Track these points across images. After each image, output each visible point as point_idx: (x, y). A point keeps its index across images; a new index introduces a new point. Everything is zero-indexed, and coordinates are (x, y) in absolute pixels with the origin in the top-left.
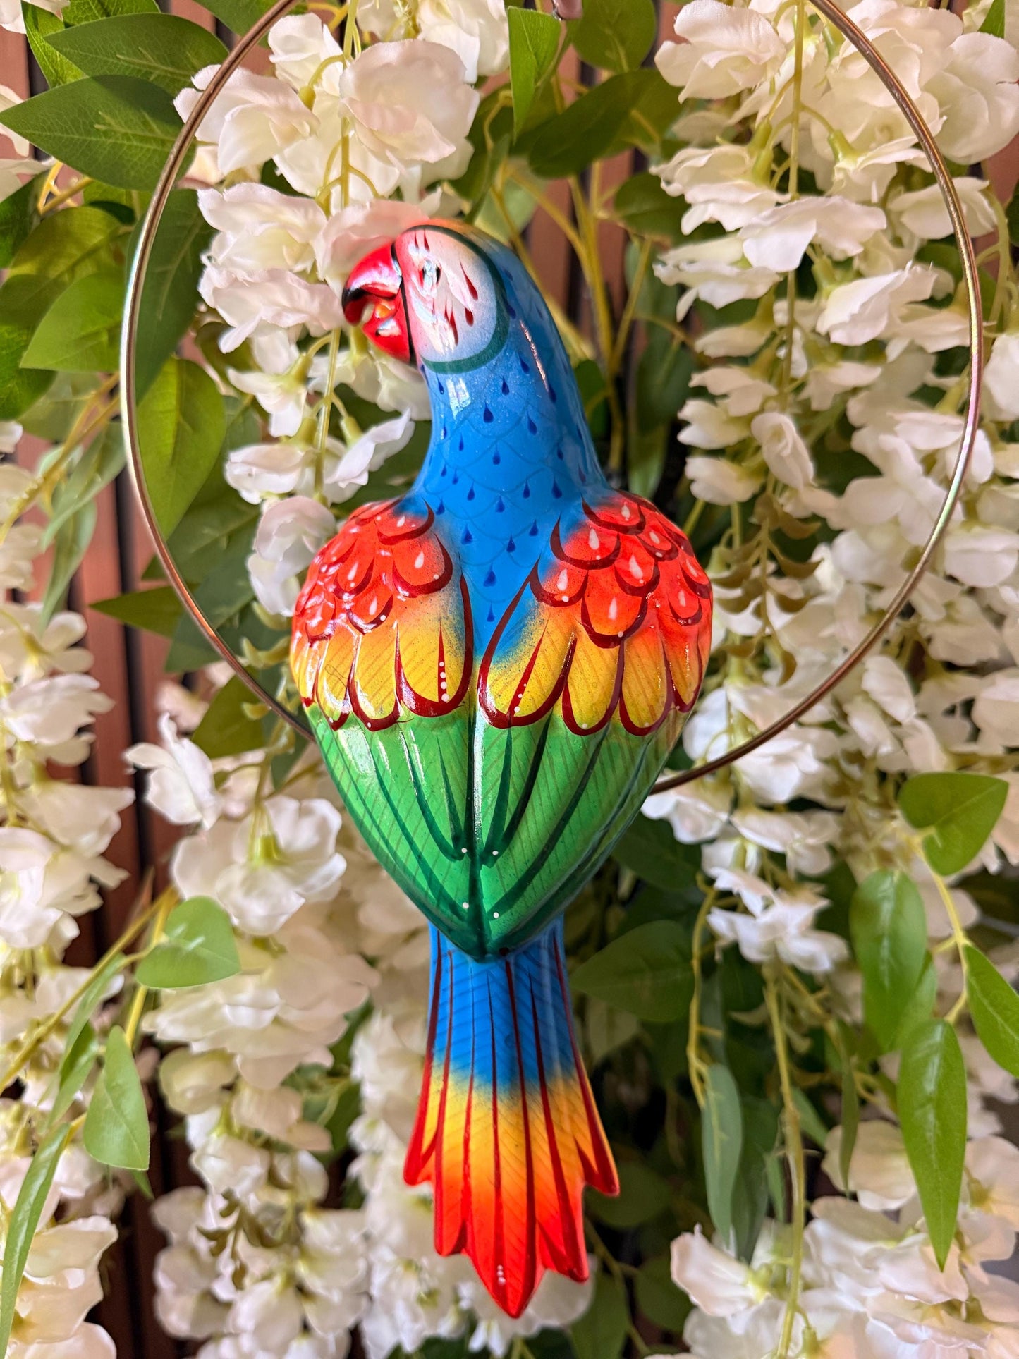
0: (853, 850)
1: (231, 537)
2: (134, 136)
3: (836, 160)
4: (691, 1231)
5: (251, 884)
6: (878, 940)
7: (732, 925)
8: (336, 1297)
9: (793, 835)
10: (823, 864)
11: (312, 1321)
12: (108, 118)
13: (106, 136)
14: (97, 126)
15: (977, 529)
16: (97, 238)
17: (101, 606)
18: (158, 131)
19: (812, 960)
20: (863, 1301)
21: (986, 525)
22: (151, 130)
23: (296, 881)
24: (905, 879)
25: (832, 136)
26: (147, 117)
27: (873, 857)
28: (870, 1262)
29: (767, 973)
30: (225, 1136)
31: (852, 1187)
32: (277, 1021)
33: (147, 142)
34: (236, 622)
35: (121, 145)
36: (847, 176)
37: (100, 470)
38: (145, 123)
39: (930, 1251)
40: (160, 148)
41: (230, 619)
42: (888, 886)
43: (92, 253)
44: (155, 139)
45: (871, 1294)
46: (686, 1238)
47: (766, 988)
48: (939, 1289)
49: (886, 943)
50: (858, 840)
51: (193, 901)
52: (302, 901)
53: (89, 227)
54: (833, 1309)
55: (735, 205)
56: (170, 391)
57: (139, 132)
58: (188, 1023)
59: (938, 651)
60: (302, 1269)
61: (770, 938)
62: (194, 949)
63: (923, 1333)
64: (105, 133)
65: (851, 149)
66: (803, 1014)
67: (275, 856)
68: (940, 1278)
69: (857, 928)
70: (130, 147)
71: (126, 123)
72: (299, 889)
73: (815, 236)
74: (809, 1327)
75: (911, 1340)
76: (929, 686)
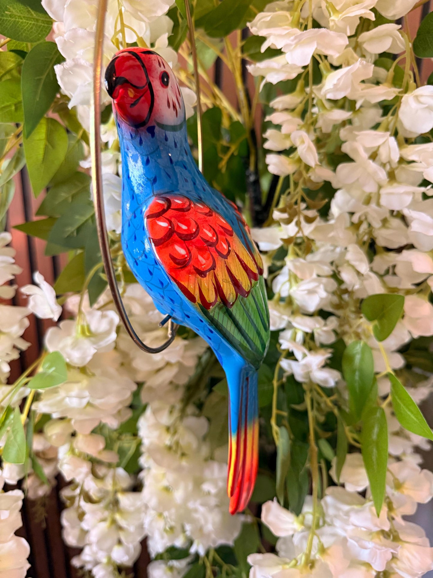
0: (344, 333)
1: (73, 197)
2: (24, 17)
3: (330, 16)
4: (272, 500)
5: (75, 345)
6: (354, 371)
7: (290, 366)
8: (132, 529)
9: (315, 325)
10: (332, 339)
11: (123, 539)
12: (11, 9)
13: (11, 17)
14: (6, 12)
15: (395, 185)
16: (11, 65)
17: (17, 227)
18: (35, 15)
19: (326, 381)
20: (345, 531)
21: (400, 183)
22: (32, 15)
23: (94, 343)
24: (365, 345)
25: (328, 5)
26: (30, 9)
27: (353, 335)
28: (347, 514)
29: (305, 387)
30: (71, 456)
31: (341, 481)
32: (89, 404)
33: (29, 20)
34: (75, 234)
35: (18, 22)
36: (335, 23)
37: (15, 168)
38: (29, 12)
39: (374, 509)
40: (36, 23)
41: (73, 233)
42: (358, 348)
43: (9, 72)
44: (34, 19)
45: (350, 528)
46: (269, 503)
47: (306, 394)
48: (376, 525)
49: (357, 373)
50: (346, 328)
51: (53, 353)
52: (96, 351)
53: (8, 60)
54: (334, 535)
55: (281, 36)
56: (43, 131)
57: (26, 16)
58: (51, 406)
59: (381, 242)
60: (118, 517)
61: (306, 371)
62: (51, 372)
63: (370, 545)
64: (10, 16)
65: (335, 11)
66: (323, 405)
67: (87, 334)
68: (377, 521)
69: (345, 367)
70: (22, 23)
71: (20, 11)
72: (95, 346)
73: (316, 49)
74: (320, 542)
75: (365, 548)
76: (377, 258)
